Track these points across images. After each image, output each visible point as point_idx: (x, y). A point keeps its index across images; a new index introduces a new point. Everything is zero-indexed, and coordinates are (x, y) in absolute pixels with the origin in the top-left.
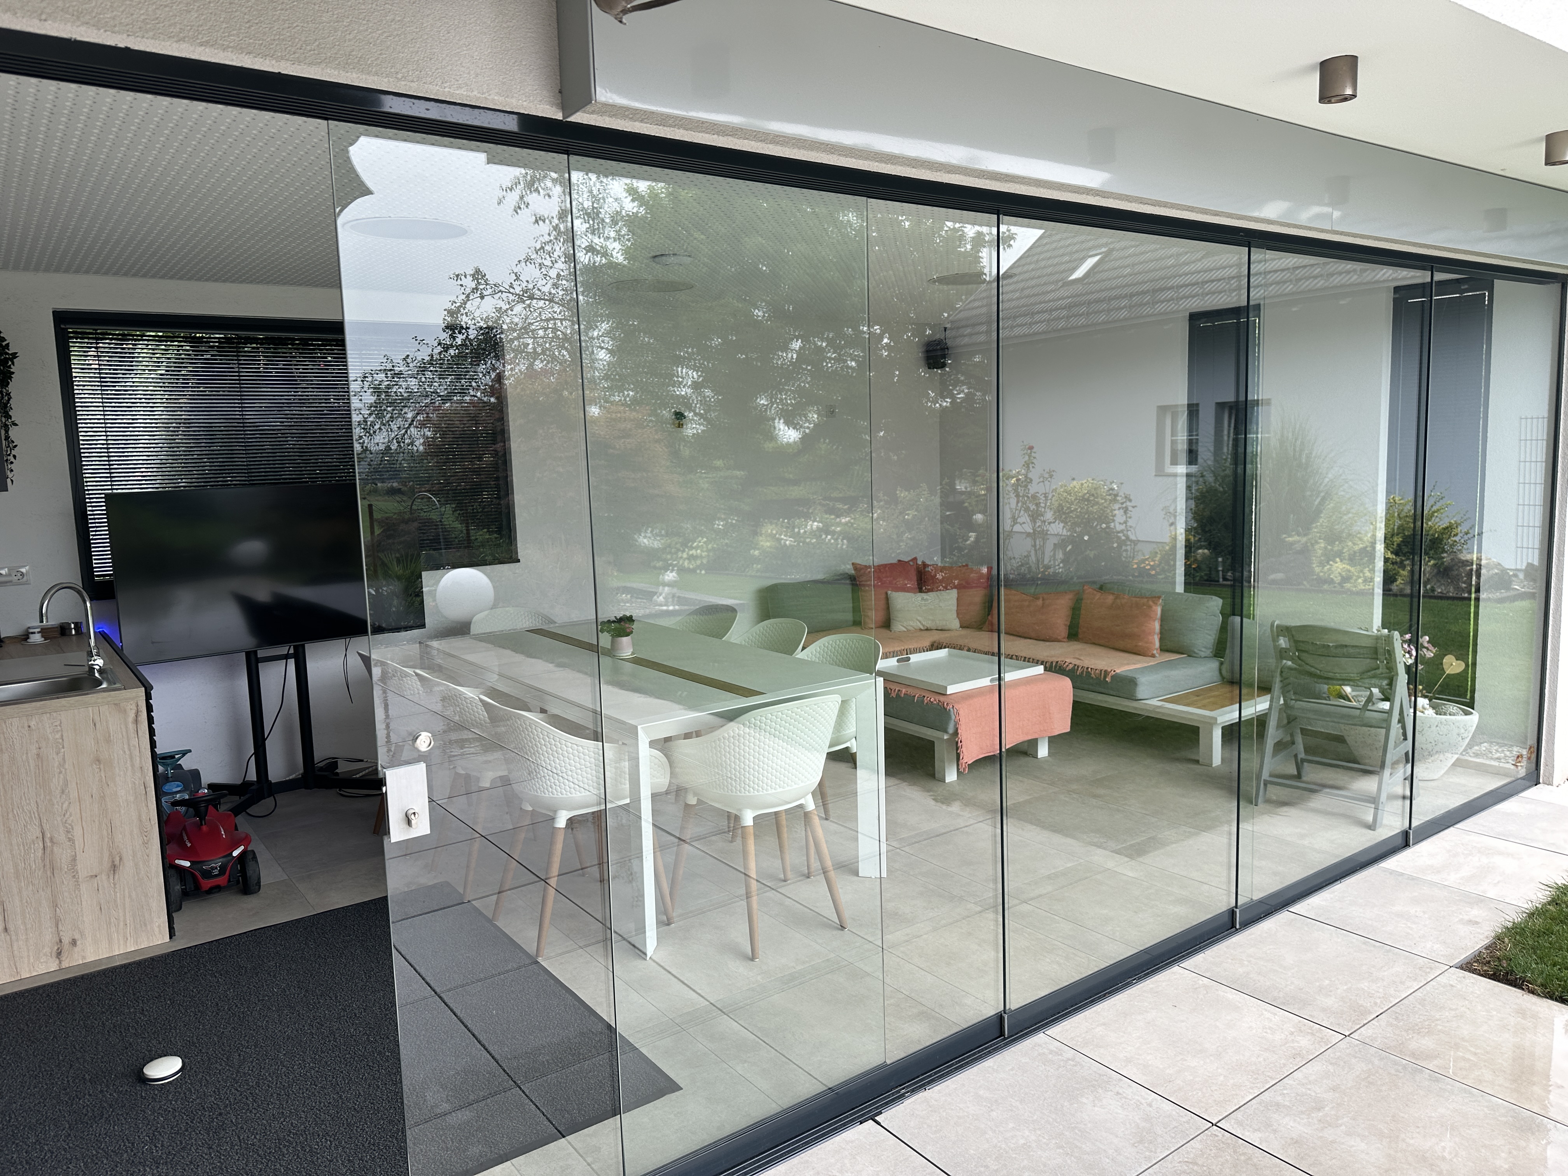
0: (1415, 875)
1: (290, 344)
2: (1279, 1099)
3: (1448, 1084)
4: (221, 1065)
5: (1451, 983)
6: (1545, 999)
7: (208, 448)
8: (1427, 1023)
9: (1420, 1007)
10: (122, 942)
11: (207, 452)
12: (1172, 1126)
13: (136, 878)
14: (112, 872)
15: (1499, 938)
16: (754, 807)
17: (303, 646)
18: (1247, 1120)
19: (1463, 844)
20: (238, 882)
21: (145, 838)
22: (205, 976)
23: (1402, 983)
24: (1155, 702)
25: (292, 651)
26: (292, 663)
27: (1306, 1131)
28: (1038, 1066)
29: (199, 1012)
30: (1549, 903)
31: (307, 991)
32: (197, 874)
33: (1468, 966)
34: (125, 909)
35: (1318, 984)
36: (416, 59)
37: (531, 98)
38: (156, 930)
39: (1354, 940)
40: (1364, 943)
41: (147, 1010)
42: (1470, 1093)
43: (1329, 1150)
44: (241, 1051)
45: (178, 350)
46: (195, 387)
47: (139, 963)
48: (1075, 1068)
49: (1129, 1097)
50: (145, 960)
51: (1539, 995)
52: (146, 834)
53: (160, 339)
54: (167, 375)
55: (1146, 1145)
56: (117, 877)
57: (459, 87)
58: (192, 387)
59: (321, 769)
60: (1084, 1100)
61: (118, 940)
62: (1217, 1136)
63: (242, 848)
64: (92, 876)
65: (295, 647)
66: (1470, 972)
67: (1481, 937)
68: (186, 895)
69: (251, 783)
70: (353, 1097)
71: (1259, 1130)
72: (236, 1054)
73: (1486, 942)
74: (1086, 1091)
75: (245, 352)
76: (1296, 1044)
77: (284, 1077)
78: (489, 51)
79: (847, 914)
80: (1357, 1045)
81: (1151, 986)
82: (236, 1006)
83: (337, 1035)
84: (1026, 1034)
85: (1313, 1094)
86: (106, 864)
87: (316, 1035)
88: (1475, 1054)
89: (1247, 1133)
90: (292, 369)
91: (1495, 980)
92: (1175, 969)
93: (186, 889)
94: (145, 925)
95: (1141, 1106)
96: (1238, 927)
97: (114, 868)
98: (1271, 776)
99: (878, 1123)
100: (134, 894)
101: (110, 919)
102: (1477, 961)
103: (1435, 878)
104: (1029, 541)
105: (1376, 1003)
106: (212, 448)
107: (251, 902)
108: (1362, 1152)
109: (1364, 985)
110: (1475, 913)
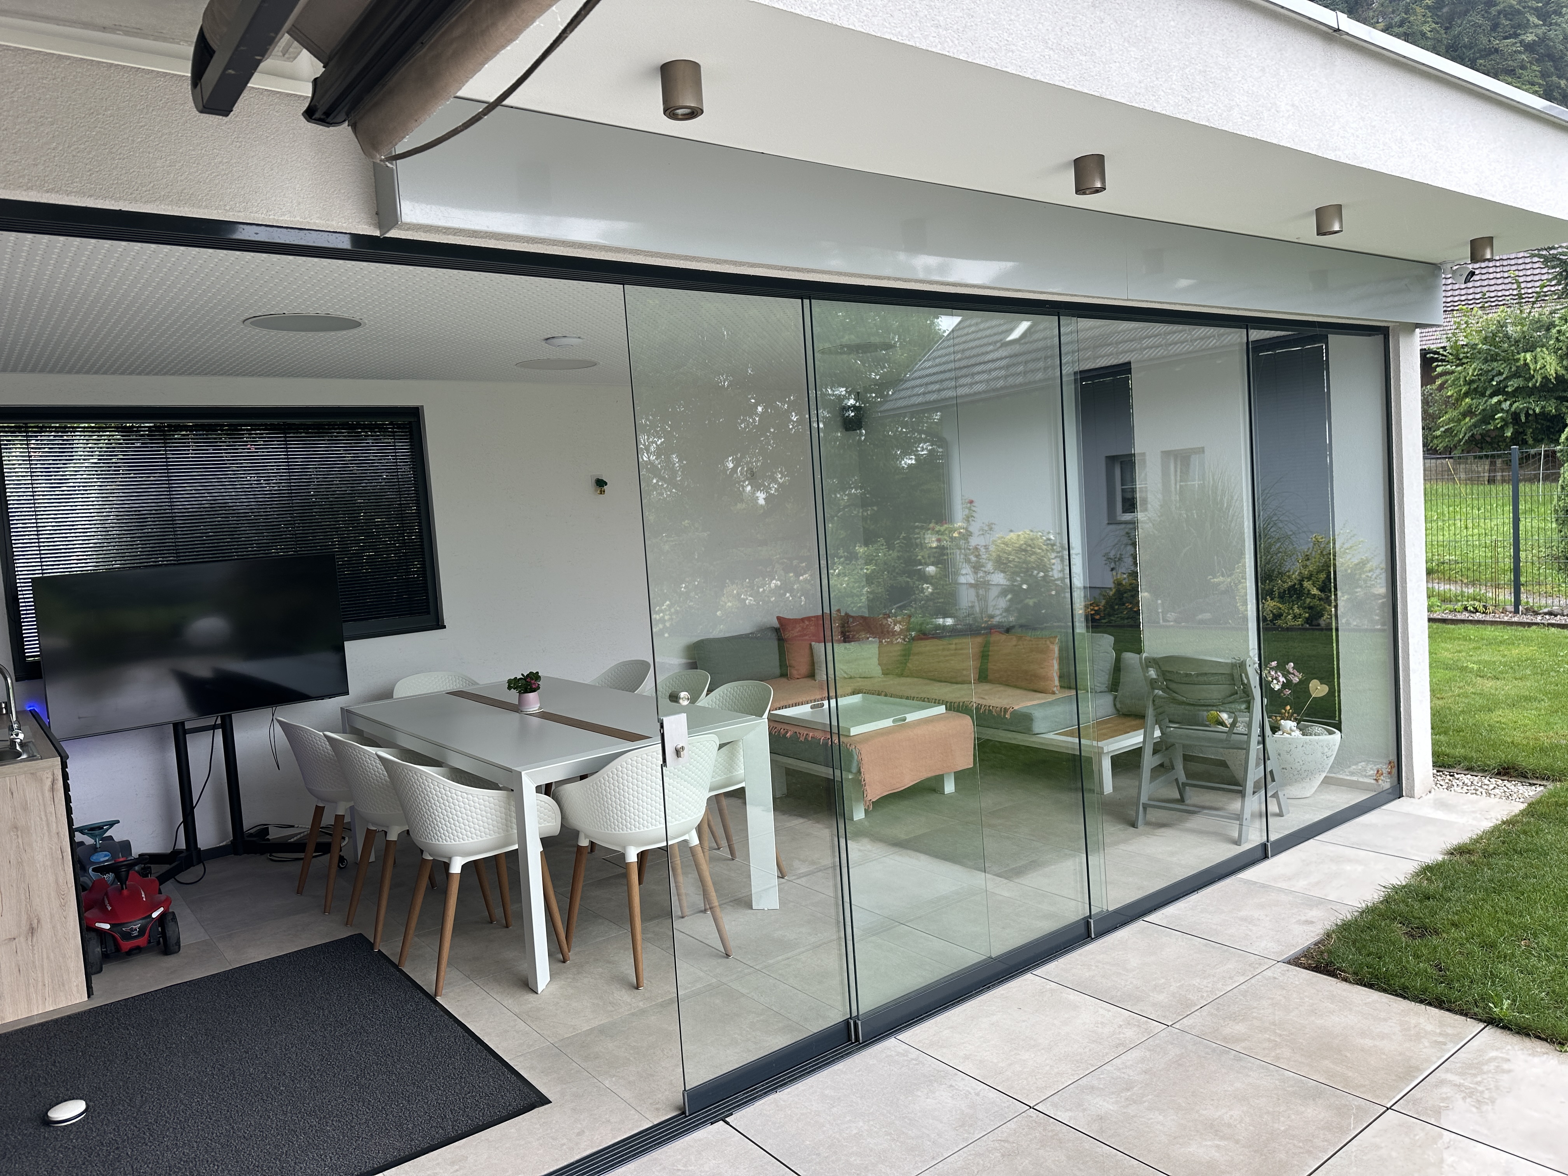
0: (1267, 883)
1: (219, 430)
2: (1095, 1083)
3: (1249, 1062)
4: (124, 1106)
5: (1275, 976)
6: (1355, 986)
7: (140, 531)
8: (1244, 1011)
9: (1242, 998)
10: (40, 1002)
11: (140, 535)
12: (993, 1111)
13: (54, 940)
14: (30, 934)
15: (1328, 935)
16: (637, 845)
17: (230, 716)
18: (1062, 1102)
19: (1317, 854)
20: (158, 943)
21: (62, 901)
22: (118, 1029)
23: (1231, 978)
24: (1051, 736)
25: (219, 722)
26: (219, 733)
27: (1112, 1108)
28: (883, 1066)
29: (108, 1060)
30: (1382, 902)
31: (213, 1037)
32: (117, 936)
33: (1294, 962)
34: (43, 970)
35: (1154, 983)
36: (242, 193)
37: (350, 220)
38: (75, 989)
39: (1197, 943)
40: (1206, 945)
41: (59, 1062)
42: (1267, 1069)
43: (1129, 1123)
44: (145, 1093)
45: (109, 440)
46: (126, 474)
47: (56, 1021)
48: (916, 1066)
49: (961, 1089)
50: (62, 1018)
51: (1350, 982)
52: (63, 897)
53: (92, 430)
54: (100, 463)
55: (967, 1128)
56: (35, 939)
57: (282, 215)
58: (123, 474)
59: (251, 835)
60: (919, 1093)
61: (37, 1000)
62: (1031, 1117)
63: (162, 909)
64: (10, 939)
65: (223, 718)
66: (1296, 966)
67: (1313, 934)
68: (106, 957)
69: (180, 852)
70: (244, 1126)
71: (1070, 1110)
72: (140, 1096)
73: (1317, 938)
74: (922, 1085)
75: (176, 439)
76: (1122, 1035)
77: (181, 1113)
78: (310, 183)
79: (732, 944)
80: (1176, 1034)
81: (1002, 992)
82: (145, 1054)
83: (236, 1075)
84: (879, 1039)
85: (1126, 1077)
86: (25, 928)
87: (216, 1075)
88: (1280, 1035)
89: (1059, 1113)
90: (222, 453)
91: (1317, 972)
92: (1028, 976)
93: (106, 951)
94: (63, 985)
95: (970, 1096)
96: (1093, 937)
97: (32, 931)
98: (1149, 800)
99: (727, 1123)
100: (52, 956)
101: (28, 980)
102: (1305, 956)
103: (1284, 885)
104: (972, 592)
105: (1202, 997)
106: (144, 531)
107: (171, 961)
108: (1158, 1123)
109: (1196, 981)
110: (1314, 914)
